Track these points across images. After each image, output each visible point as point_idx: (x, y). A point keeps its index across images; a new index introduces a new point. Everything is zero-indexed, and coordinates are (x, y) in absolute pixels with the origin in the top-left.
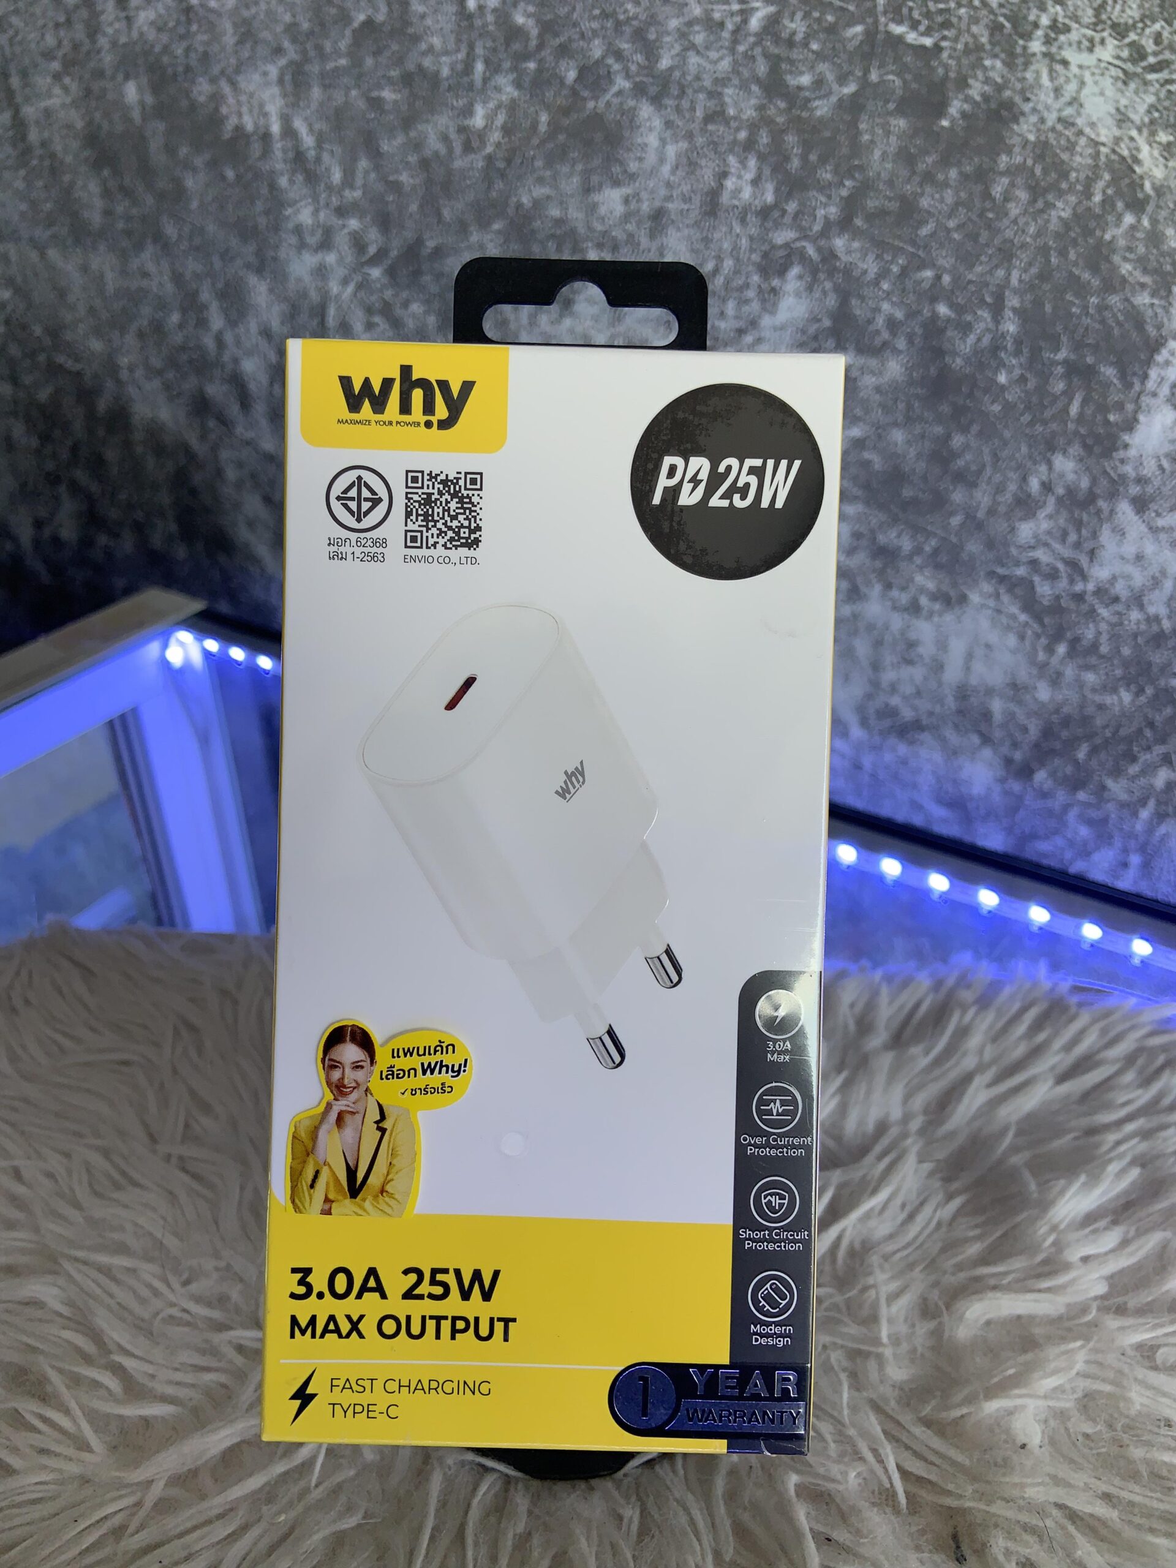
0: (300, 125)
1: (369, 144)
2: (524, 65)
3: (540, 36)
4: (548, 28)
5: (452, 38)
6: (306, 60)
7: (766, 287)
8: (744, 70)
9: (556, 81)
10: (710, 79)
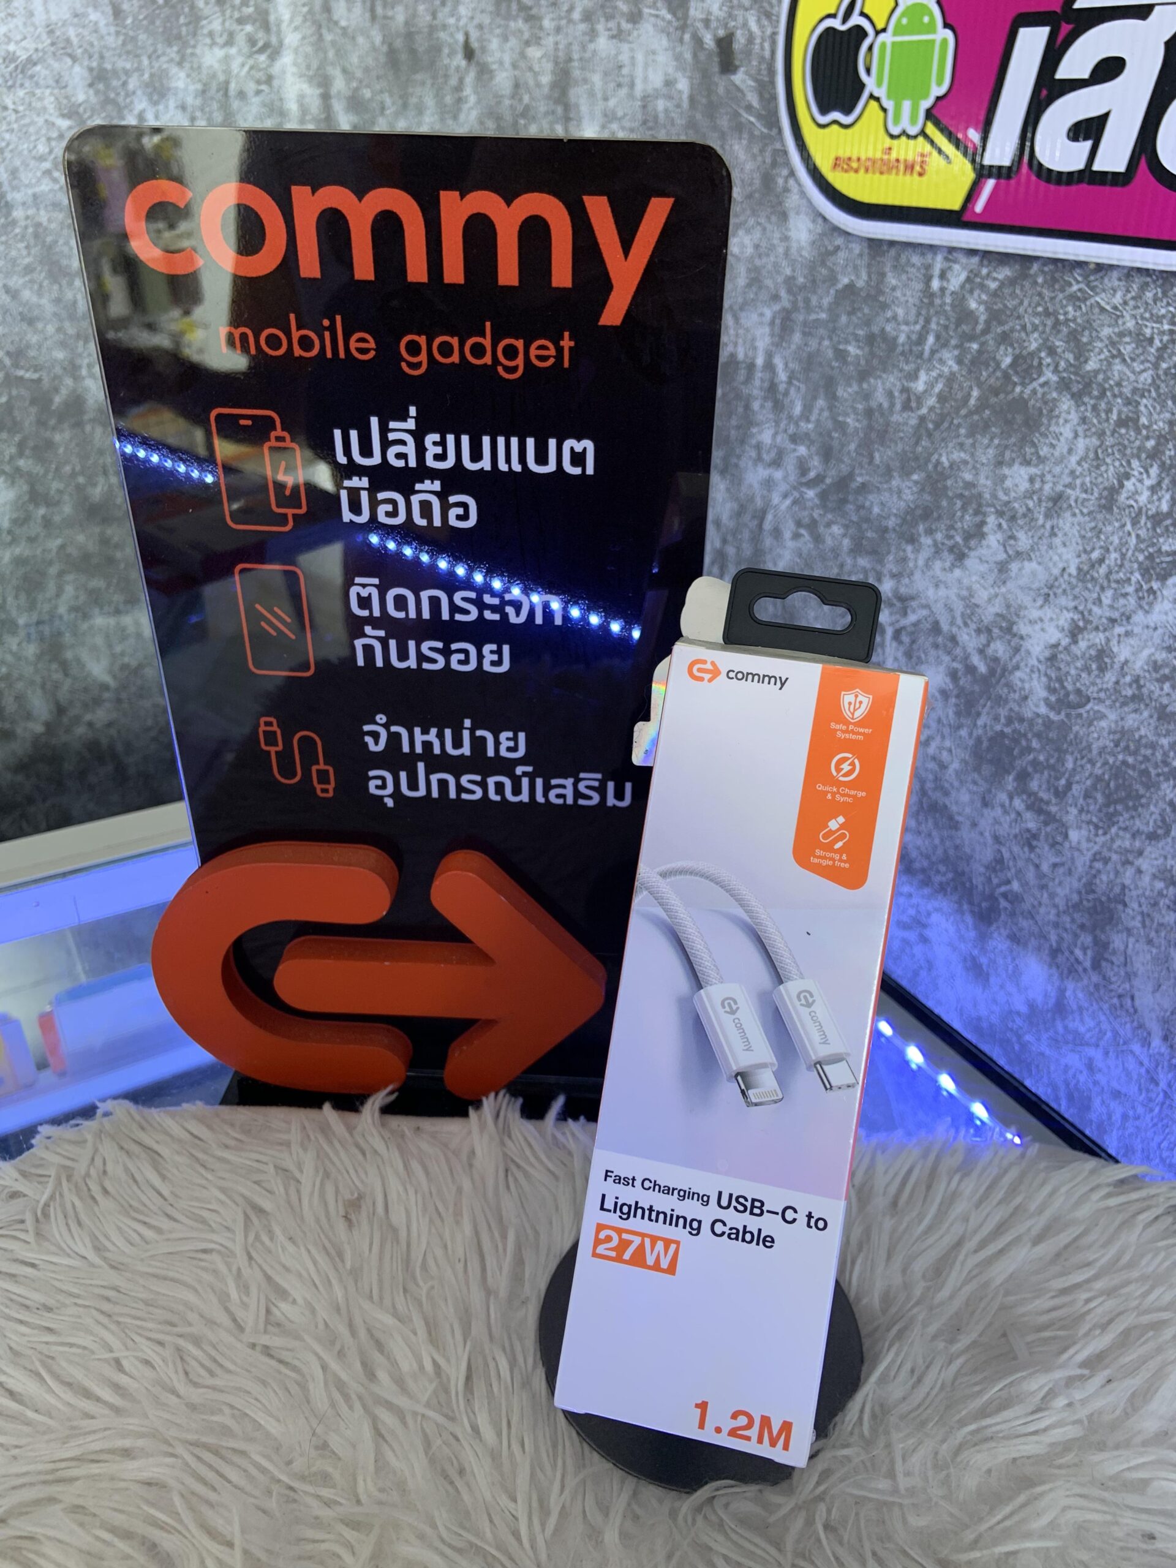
0: (778, 362)
1: (829, 385)
2: (967, 345)
3: (988, 323)
4: (995, 316)
5: (914, 311)
6: (795, 308)
7: (1145, 587)
8: (1163, 385)
9: (992, 364)
10: (1130, 388)
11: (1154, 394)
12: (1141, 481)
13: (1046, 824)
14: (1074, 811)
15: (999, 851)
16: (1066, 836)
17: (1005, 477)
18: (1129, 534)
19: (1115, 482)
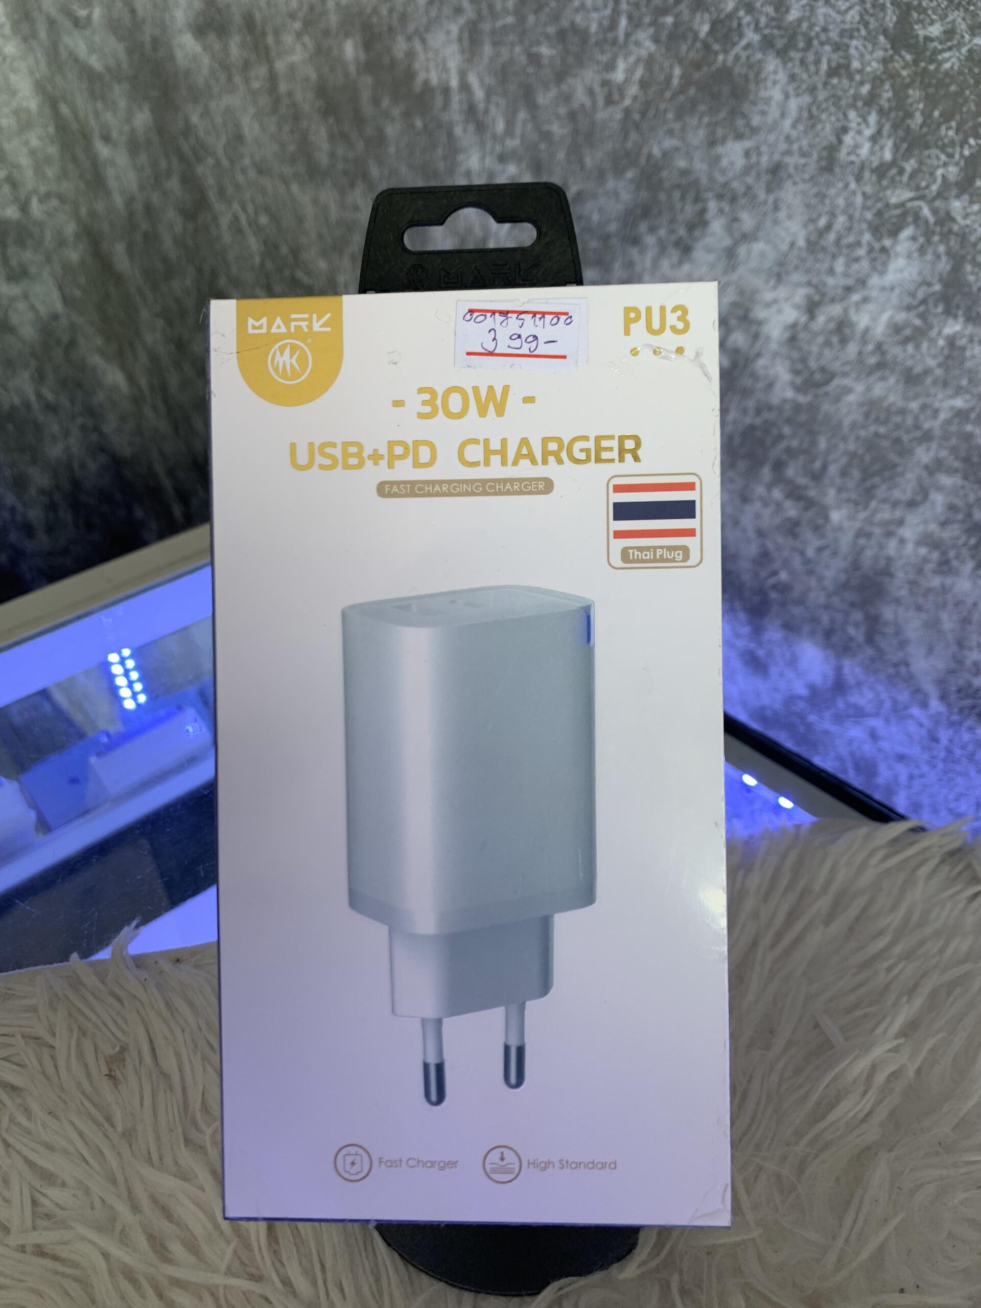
0: (473, 80)
1: (528, 95)
2: (662, 20)
6: (480, 17)
7: (877, 246)
8: (872, 20)
9: (690, 35)
10: (838, 31)
11: (863, 32)
12: (859, 132)
13: (807, 509)
14: (832, 492)
15: (763, 545)
16: (827, 518)
17: (718, 158)
18: (854, 193)
19: (833, 139)
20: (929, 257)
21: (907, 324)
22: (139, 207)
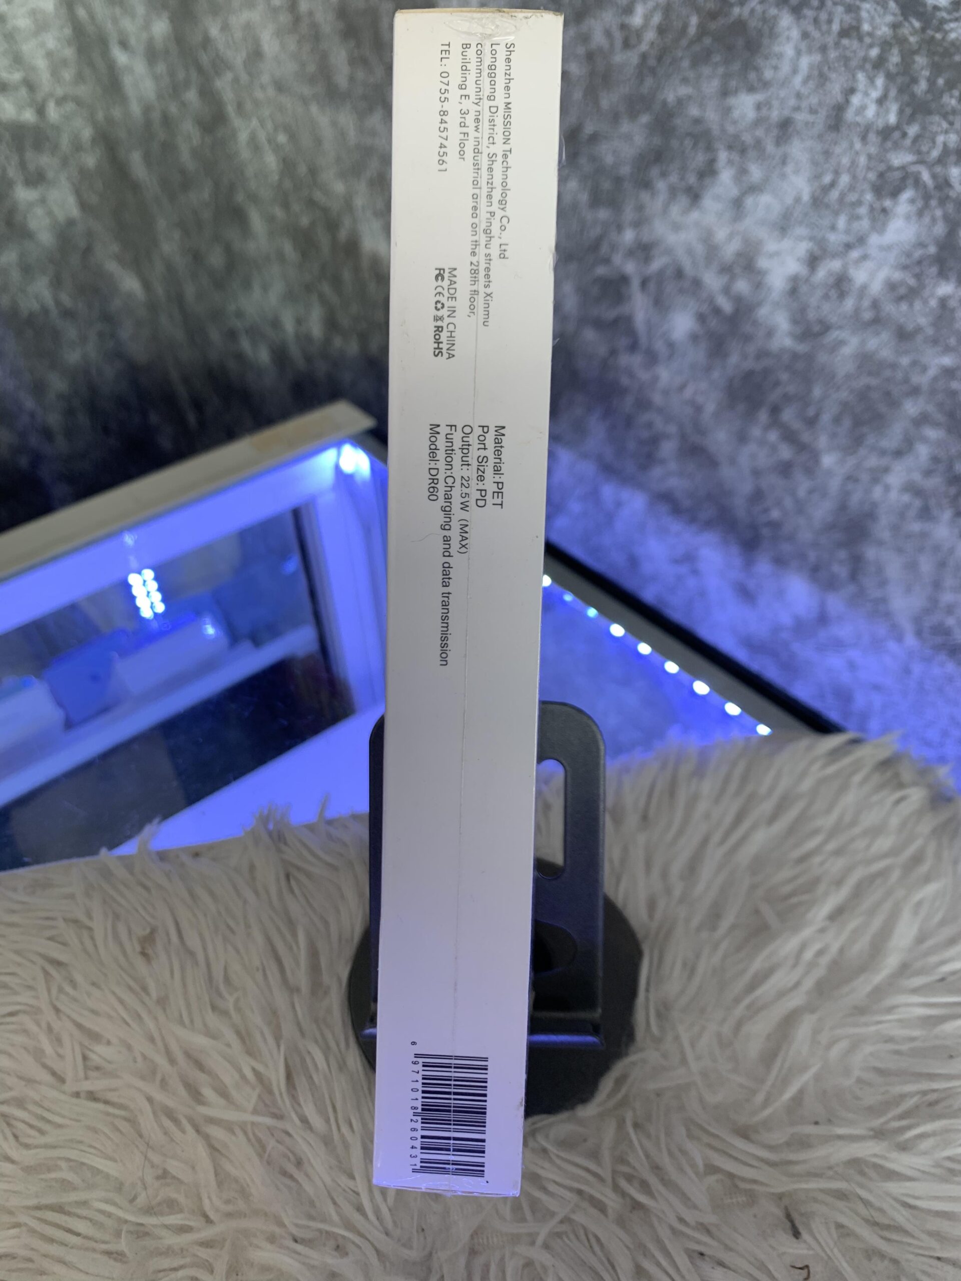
12: (866, 94)
13: (800, 452)
14: (824, 437)
15: (757, 484)
16: (818, 462)
17: (730, 109)
18: (857, 153)
19: (840, 98)
20: (927, 220)
21: (902, 283)
22: (156, 116)
